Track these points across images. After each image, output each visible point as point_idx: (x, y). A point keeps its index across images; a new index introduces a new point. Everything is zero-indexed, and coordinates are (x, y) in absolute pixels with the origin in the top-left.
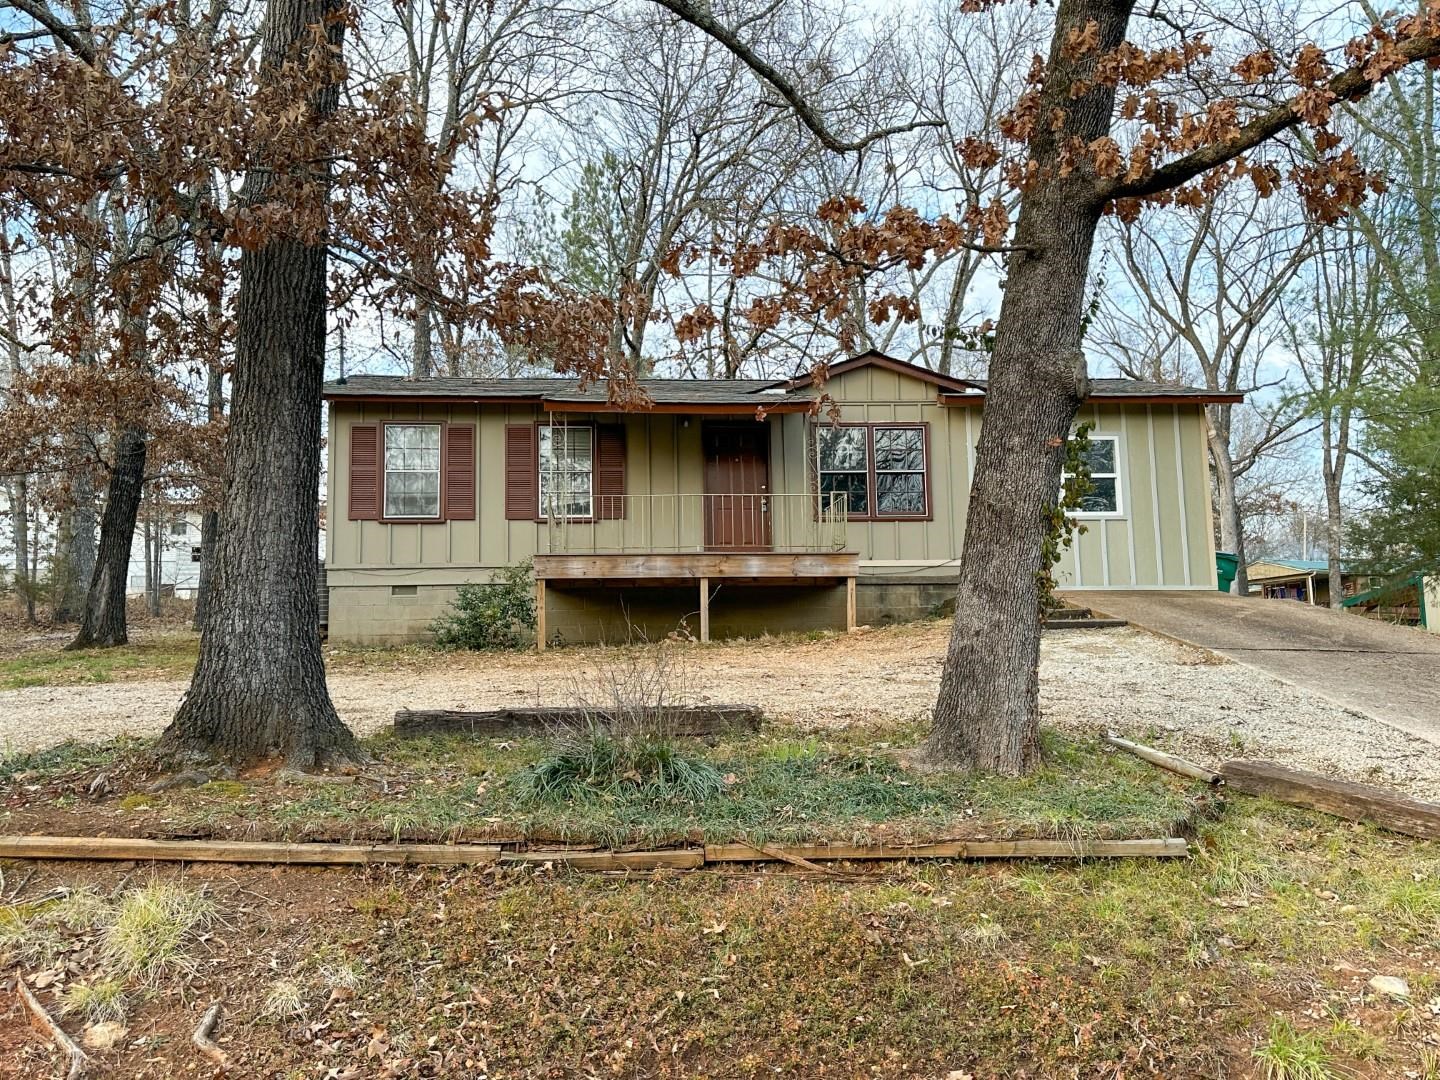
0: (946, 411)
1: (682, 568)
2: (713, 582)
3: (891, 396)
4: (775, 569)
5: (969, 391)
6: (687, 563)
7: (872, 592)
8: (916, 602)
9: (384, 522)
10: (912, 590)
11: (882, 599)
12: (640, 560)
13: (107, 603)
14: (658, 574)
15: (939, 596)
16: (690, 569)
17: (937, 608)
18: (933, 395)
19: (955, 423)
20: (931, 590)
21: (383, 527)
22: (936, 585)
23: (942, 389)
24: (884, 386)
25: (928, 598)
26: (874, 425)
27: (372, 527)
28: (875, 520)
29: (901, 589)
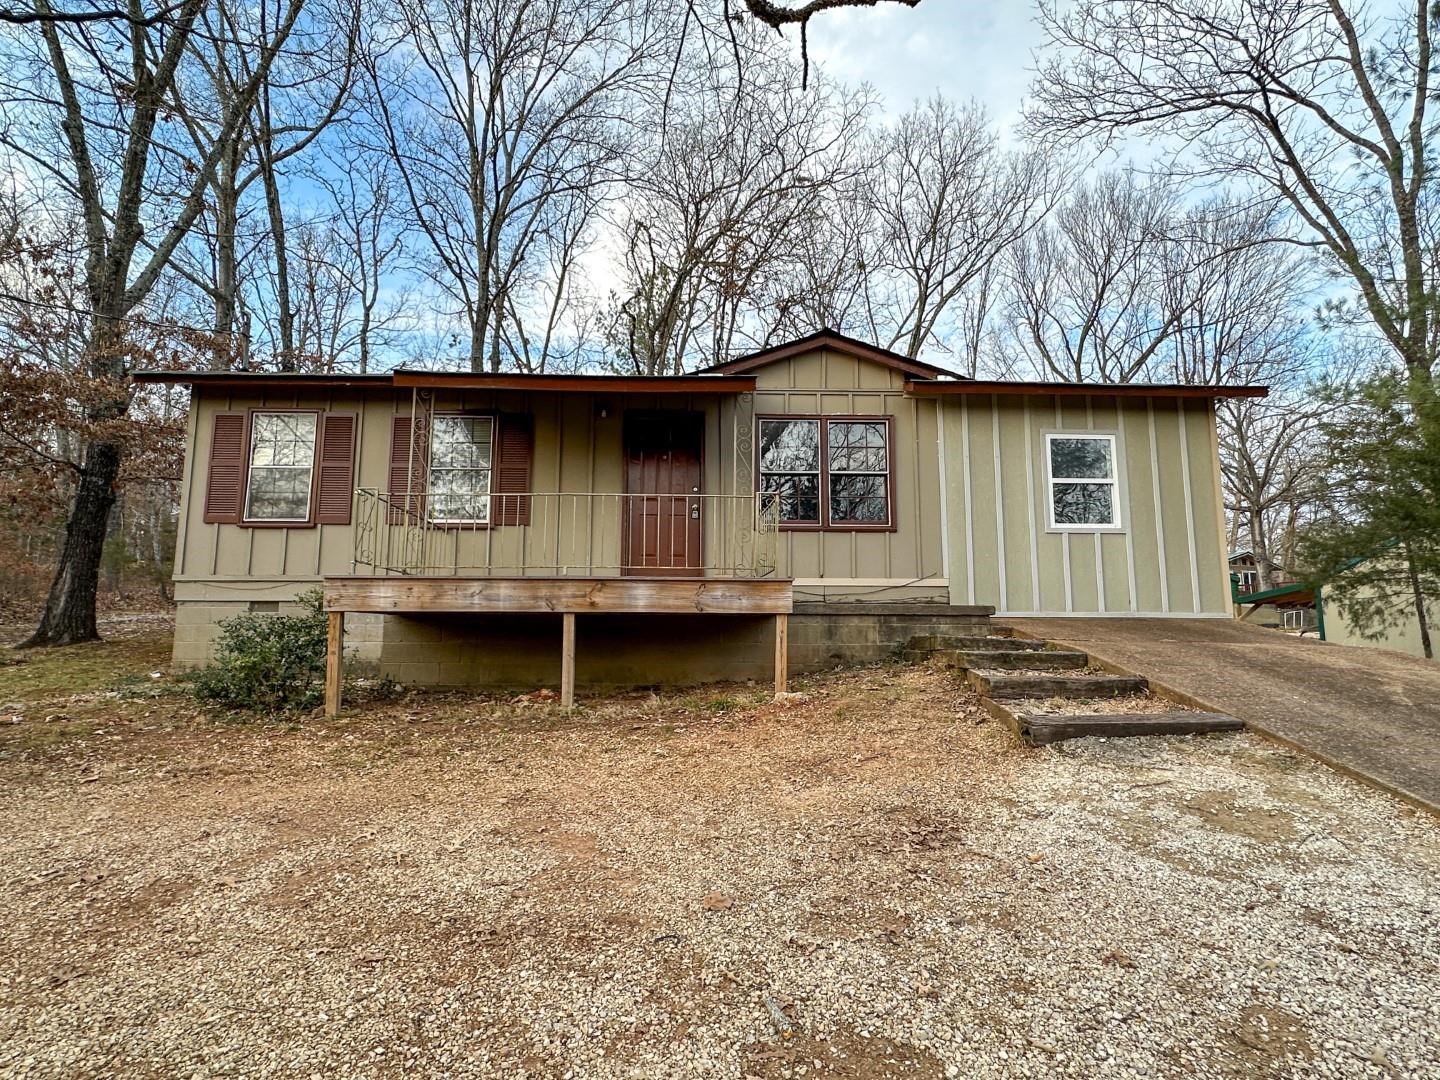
0: (913, 403)
1: (535, 598)
2: (581, 619)
3: (848, 385)
4: (671, 602)
5: (941, 378)
6: (544, 591)
7: (816, 625)
8: (874, 637)
9: (244, 527)
10: (869, 622)
11: (830, 633)
12: (476, 587)
13: (67, 602)
14: (502, 606)
15: (905, 630)
16: (548, 599)
17: (902, 646)
18: (898, 384)
19: (924, 417)
20: (896, 624)
21: (244, 531)
22: (901, 617)
23: (907, 376)
24: (841, 374)
25: (890, 633)
26: (828, 417)
27: (230, 532)
28: (828, 530)
29: (855, 621)
